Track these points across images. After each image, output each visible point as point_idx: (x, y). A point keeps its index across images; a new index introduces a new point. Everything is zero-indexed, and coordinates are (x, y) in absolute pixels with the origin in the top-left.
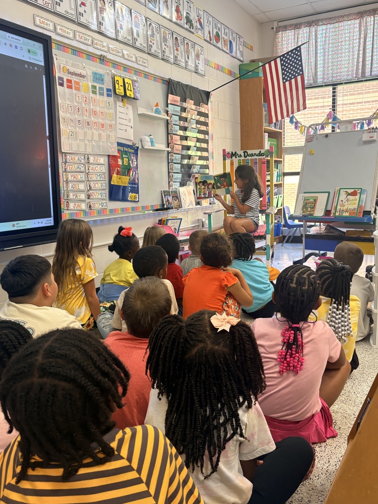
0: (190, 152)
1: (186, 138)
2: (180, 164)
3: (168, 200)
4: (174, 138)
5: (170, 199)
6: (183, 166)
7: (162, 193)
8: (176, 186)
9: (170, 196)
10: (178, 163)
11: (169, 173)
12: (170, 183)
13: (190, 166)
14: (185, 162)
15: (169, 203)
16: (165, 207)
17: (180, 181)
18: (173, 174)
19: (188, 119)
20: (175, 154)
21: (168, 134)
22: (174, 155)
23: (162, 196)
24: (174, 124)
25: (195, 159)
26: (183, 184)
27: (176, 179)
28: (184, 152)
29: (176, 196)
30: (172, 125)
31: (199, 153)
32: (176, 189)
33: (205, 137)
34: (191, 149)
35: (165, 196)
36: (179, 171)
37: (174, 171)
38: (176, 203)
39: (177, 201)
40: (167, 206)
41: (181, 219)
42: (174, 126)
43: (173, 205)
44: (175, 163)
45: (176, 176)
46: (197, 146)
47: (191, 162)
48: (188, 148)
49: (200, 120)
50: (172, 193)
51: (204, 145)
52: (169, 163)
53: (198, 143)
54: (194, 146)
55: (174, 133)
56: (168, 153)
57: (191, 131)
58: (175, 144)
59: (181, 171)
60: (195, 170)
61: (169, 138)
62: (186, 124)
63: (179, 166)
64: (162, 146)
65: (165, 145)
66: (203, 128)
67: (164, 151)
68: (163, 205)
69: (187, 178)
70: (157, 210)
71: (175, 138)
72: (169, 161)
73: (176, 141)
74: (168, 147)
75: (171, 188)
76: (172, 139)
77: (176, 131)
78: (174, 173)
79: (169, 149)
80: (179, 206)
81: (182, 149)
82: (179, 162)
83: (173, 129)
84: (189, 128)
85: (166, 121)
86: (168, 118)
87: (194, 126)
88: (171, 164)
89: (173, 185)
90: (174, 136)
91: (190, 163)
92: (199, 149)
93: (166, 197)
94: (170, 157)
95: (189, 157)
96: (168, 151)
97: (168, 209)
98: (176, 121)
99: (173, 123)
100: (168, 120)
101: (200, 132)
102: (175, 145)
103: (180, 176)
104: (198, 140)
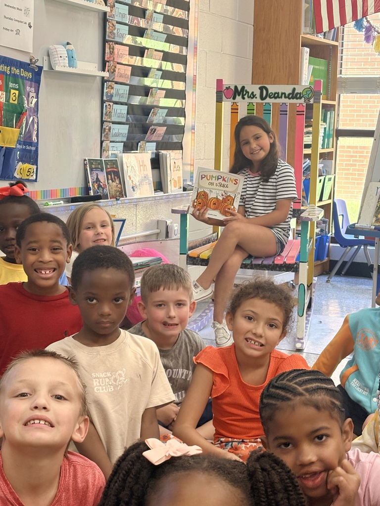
0: (148, 82)
1: (141, 52)
2: (126, 104)
3: (97, 179)
4: (116, 51)
5: (102, 177)
6: (131, 109)
7: (85, 165)
8: (115, 150)
9: (102, 170)
10: (122, 104)
11: (102, 122)
12: (104, 144)
13: (146, 111)
14: (137, 100)
15: (99, 186)
16: (92, 193)
17: (125, 140)
18: (111, 125)
19: (147, 13)
20: (116, 83)
21: (104, 41)
22: (116, 86)
23: (86, 170)
24: (118, 23)
25: (158, 95)
26: (130, 146)
27: (116, 135)
28: (136, 81)
29: (114, 172)
30: (115, 23)
31: (167, 84)
32: (116, 155)
33: (181, 51)
34: (150, 75)
35: (91, 170)
36: (124, 120)
37: (114, 119)
38: (114, 186)
39: (117, 181)
40: (94, 193)
41: (124, 221)
42: (118, 26)
43: (106, 191)
44: (116, 103)
45: (116, 128)
46: (163, 68)
47: (149, 101)
48: (145, 72)
49: (174, 15)
50: (106, 164)
51: (178, 68)
52: (103, 102)
53: (164, 63)
54: (158, 70)
55: (117, 39)
56: (103, 81)
57: (152, 37)
58: (119, 63)
59: (127, 119)
60: (158, 117)
61: (107, 50)
62: (142, 23)
63: (124, 109)
64: (90, 67)
65: (97, 65)
66: (178, 32)
67: (95, 76)
68: (87, 189)
69: (139, 135)
70: (74, 200)
71: (119, 50)
72: (105, 98)
73: (121, 56)
74: (104, 70)
75: (105, 154)
76: (112, 53)
77: (122, 36)
78: (114, 123)
79: (106, 74)
80: (121, 193)
81: (133, 74)
82: (125, 100)
83: (115, 31)
84: (149, 32)
85: (101, 16)
86: (107, 9)
87: (159, 26)
88: (107, 103)
89: (111, 148)
90: (117, 46)
91: (148, 103)
92: (166, 75)
93: (95, 173)
94: (105, 91)
95: (147, 91)
96: (103, 78)
97: (97, 198)
98: (123, 16)
99: (117, 19)
100: (105, 14)
101: (171, 39)
102: (118, 66)
103: (124, 129)
104: (167, 57)
